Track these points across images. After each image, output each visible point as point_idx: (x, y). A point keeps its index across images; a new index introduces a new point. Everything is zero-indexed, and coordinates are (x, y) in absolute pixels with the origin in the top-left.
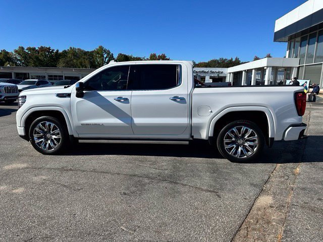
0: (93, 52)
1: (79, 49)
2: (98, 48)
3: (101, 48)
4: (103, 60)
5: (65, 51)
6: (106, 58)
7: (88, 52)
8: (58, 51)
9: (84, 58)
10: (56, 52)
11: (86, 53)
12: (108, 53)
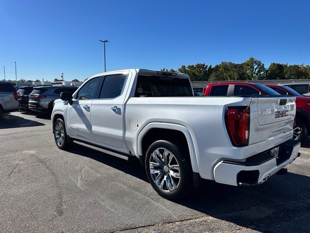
0: (243, 64)
1: (229, 63)
2: (249, 60)
3: (252, 59)
4: (252, 71)
5: (217, 66)
6: (256, 69)
7: (238, 65)
8: (211, 66)
9: (234, 71)
10: (209, 68)
11: (236, 66)
12: (259, 64)
